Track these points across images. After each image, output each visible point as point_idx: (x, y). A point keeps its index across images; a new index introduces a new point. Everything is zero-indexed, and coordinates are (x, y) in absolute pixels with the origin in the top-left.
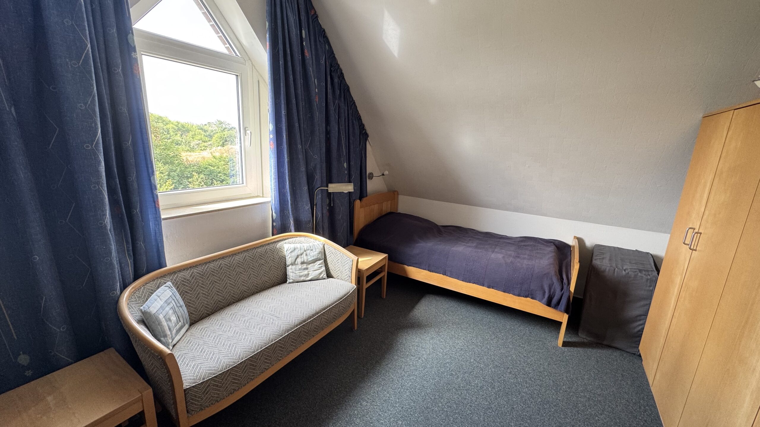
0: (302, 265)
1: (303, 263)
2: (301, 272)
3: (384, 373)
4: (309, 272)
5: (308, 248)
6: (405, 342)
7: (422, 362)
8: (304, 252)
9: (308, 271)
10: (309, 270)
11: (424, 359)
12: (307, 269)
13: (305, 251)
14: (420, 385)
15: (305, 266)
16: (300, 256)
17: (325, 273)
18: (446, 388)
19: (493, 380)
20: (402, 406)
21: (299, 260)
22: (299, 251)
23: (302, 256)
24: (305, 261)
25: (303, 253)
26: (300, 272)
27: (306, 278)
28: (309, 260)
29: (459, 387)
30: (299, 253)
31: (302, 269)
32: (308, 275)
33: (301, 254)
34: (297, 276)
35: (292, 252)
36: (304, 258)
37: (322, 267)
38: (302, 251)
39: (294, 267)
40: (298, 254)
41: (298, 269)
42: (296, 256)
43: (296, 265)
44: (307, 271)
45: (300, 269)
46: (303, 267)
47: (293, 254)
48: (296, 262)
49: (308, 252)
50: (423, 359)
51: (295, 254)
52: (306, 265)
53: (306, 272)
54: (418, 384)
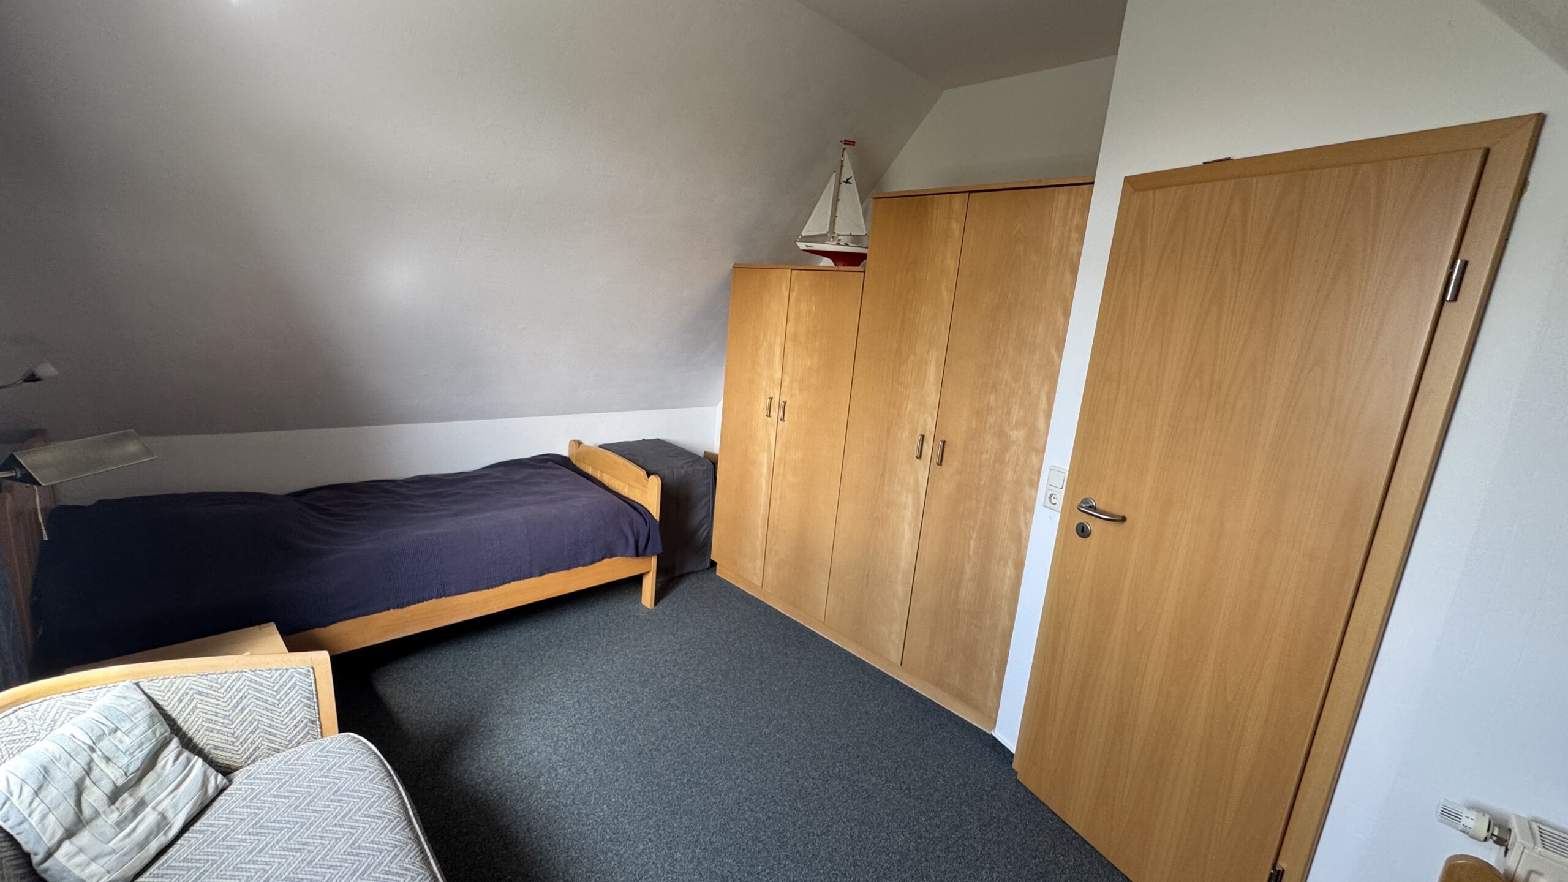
0: (117, 804)
1: (114, 797)
2: (134, 829)
3: (550, 844)
4: (160, 808)
5: (98, 732)
6: (489, 774)
7: (567, 769)
8: (94, 756)
9: (154, 809)
10: (153, 804)
11: (560, 761)
12: (141, 805)
13: (93, 750)
14: (618, 794)
15: (128, 801)
16: (88, 782)
17: (211, 771)
18: (644, 761)
19: (664, 700)
20: (646, 839)
21: (94, 797)
22: (68, 764)
23: (96, 773)
24: (120, 783)
25: (92, 760)
26: (129, 835)
27: (165, 834)
28: (132, 769)
29: (654, 744)
30: (76, 770)
31: (126, 817)
32: (163, 822)
33: (88, 771)
34: (125, 855)
35: (40, 788)
36: (112, 774)
37: (189, 761)
38: (83, 759)
39: (84, 838)
40: (77, 776)
41: (109, 831)
42: (73, 792)
43: (92, 820)
44: (148, 809)
45: (120, 825)
46: (127, 810)
47: (51, 793)
48: (87, 812)
49: (105, 745)
50: (561, 764)
51: (59, 789)
52: (131, 795)
53: (149, 818)
54: (615, 796)
